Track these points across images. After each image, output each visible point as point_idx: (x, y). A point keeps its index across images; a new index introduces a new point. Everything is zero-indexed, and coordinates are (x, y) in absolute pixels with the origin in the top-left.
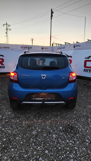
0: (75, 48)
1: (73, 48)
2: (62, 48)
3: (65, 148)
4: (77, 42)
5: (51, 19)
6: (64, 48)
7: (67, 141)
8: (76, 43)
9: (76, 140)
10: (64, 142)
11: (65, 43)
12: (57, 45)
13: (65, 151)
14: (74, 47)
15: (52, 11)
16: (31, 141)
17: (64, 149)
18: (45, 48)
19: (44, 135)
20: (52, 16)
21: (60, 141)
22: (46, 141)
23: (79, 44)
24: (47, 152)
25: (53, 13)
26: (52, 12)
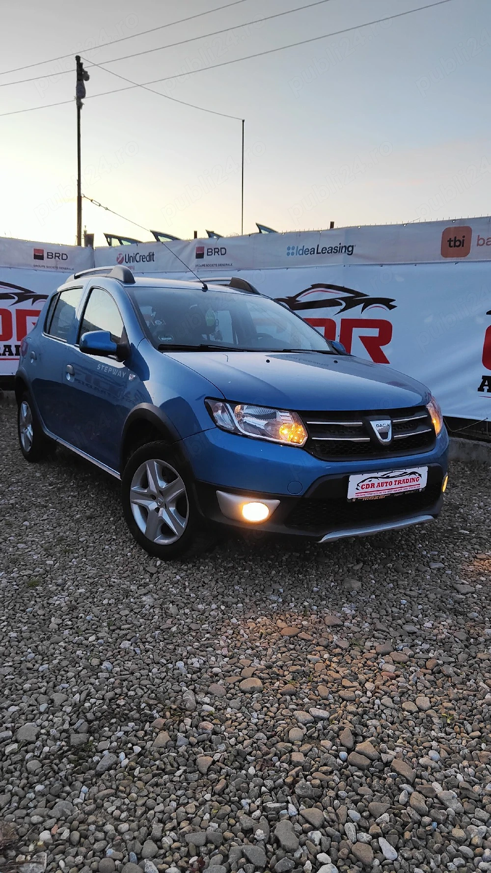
0: (201, 261)
1: (195, 261)
2: (143, 258)
3: (193, 626)
4: (211, 234)
5: (79, 106)
6: (151, 257)
7: (200, 606)
8: (207, 236)
9: (235, 600)
10: (187, 611)
11: (156, 234)
12: (115, 242)
13: (194, 634)
14: (200, 256)
15: (80, 65)
16: (53, 625)
17: (190, 629)
18: (51, 256)
19: (105, 602)
20: (81, 93)
21: (172, 609)
22: (116, 616)
23: (219, 244)
24: (126, 644)
25: (87, 78)
26: (82, 75)
